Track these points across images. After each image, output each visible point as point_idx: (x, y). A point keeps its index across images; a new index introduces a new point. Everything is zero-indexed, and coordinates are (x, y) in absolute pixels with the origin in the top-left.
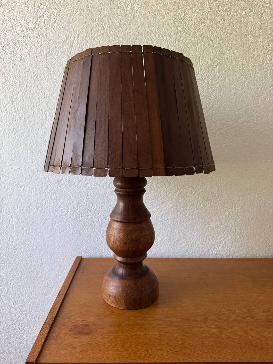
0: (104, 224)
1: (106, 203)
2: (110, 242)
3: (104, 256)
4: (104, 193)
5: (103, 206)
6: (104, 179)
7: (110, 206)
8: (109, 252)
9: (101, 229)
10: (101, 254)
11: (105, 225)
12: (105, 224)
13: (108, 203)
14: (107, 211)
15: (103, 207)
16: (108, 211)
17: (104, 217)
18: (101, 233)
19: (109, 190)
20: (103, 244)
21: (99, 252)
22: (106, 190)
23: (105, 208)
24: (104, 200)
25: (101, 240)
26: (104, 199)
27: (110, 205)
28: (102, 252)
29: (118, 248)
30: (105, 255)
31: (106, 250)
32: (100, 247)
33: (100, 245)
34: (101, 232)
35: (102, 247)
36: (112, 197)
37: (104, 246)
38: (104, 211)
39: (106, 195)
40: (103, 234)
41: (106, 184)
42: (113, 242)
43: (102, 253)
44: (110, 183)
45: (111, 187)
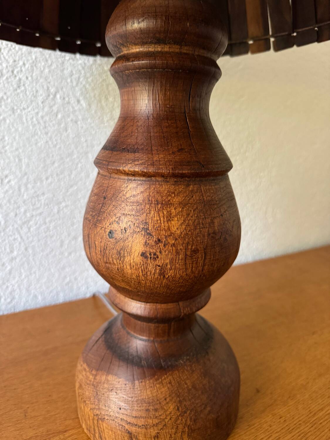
0: (13, 226)
1: (13, 169)
2: (127, 259)
3: (20, 307)
4: (6, 138)
5: (6, 176)
6: (5, 97)
7: (26, 177)
8: (32, 296)
9: (7, 241)
10: (12, 304)
11: (17, 228)
12: (16, 226)
13: (20, 168)
14: (19, 190)
15: (7, 180)
16: (23, 190)
17: (11, 207)
18: (8, 250)
19: (20, 129)
20: (14, 278)
21: (5, 300)
22: (13, 130)
23: (13, 183)
24: (7, 161)
25: (9, 268)
26: (9, 158)
27: (26, 174)
28: (13, 298)
29: (162, 273)
30: (22, 304)
31: (24, 291)
32: (7, 287)
33: (8, 281)
34: (5, 249)
35: (13, 286)
36: (32, 151)
37: (17, 282)
38: (11, 192)
39: (15, 144)
40: (12, 252)
41: (10, 112)
42: (143, 254)
43: (15, 301)
44: (24, 109)
45: (27, 122)
